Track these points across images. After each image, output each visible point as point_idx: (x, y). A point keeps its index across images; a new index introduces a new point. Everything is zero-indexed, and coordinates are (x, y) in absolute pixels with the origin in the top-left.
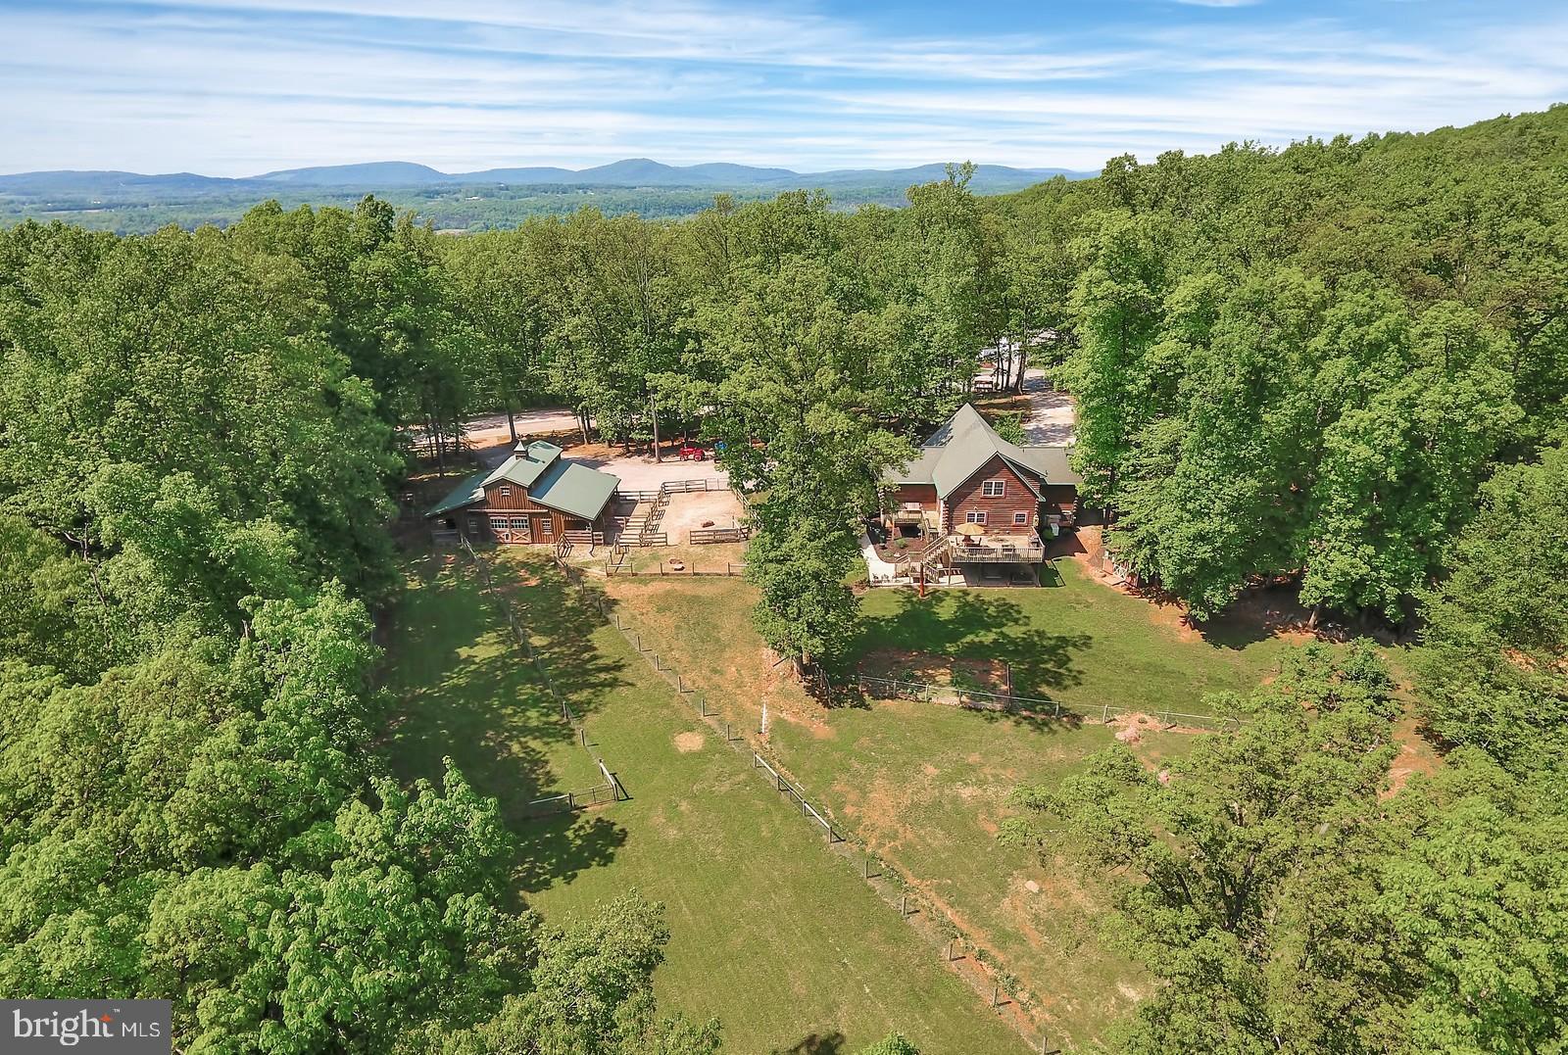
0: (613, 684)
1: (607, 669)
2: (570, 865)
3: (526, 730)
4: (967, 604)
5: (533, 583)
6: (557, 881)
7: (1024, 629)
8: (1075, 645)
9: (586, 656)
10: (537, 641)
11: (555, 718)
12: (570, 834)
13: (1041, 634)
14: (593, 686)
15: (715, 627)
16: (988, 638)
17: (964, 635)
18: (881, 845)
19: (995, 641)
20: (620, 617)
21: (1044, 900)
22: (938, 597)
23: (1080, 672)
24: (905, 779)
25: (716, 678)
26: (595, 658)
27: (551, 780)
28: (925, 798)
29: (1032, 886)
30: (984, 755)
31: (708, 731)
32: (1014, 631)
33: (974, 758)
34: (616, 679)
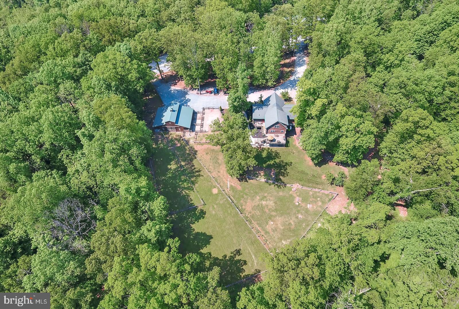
0: (199, 176)
1: (197, 172)
2: (198, 219)
3: (185, 188)
4: (269, 152)
5: (179, 145)
6: (196, 222)
7: (279, 160)
8: (289, 165)
9: (193, 168)
10: (183, 163)
11: (189, 185)
12: (196, 212)
13: (282, 161)
14: (195, 176)
15: (218, 159)
16: (272, 162)
17: (267, 162)
18: (248, 214)
19: (273, 164)
20: (198, 156)
21: (274, 226)
22: (263, 149)
23: (288, 173)
24: (253, 200)
25: (219, 174)
26: (195, 168)
27: (192, 200)
28: (256, 204)
29: (272, 223)
30: (268, 194)
31: (218, 188)
32: (277, 161)
33: (266, 195)
34: (199, 174)
